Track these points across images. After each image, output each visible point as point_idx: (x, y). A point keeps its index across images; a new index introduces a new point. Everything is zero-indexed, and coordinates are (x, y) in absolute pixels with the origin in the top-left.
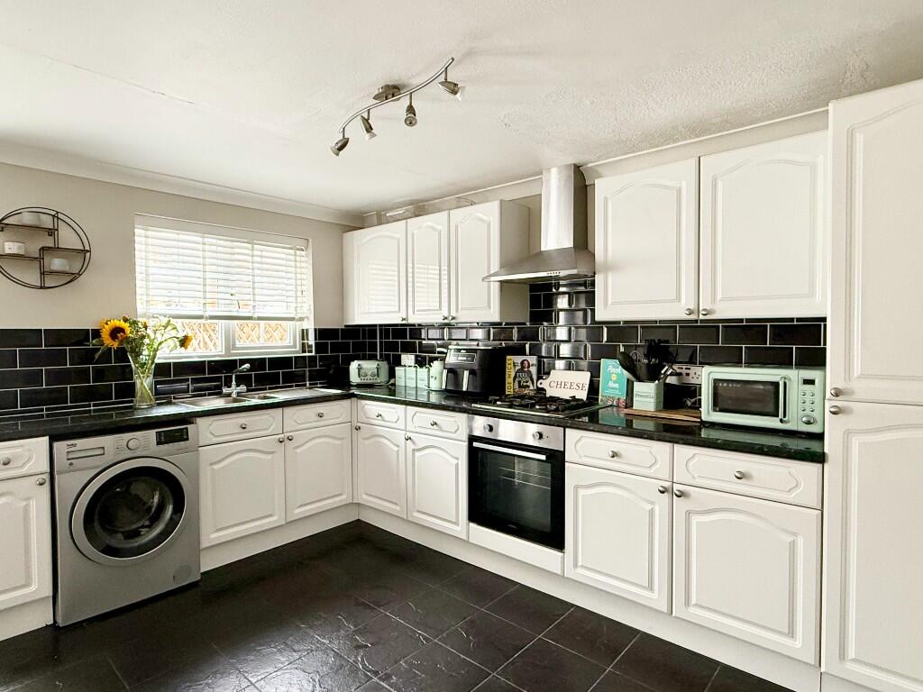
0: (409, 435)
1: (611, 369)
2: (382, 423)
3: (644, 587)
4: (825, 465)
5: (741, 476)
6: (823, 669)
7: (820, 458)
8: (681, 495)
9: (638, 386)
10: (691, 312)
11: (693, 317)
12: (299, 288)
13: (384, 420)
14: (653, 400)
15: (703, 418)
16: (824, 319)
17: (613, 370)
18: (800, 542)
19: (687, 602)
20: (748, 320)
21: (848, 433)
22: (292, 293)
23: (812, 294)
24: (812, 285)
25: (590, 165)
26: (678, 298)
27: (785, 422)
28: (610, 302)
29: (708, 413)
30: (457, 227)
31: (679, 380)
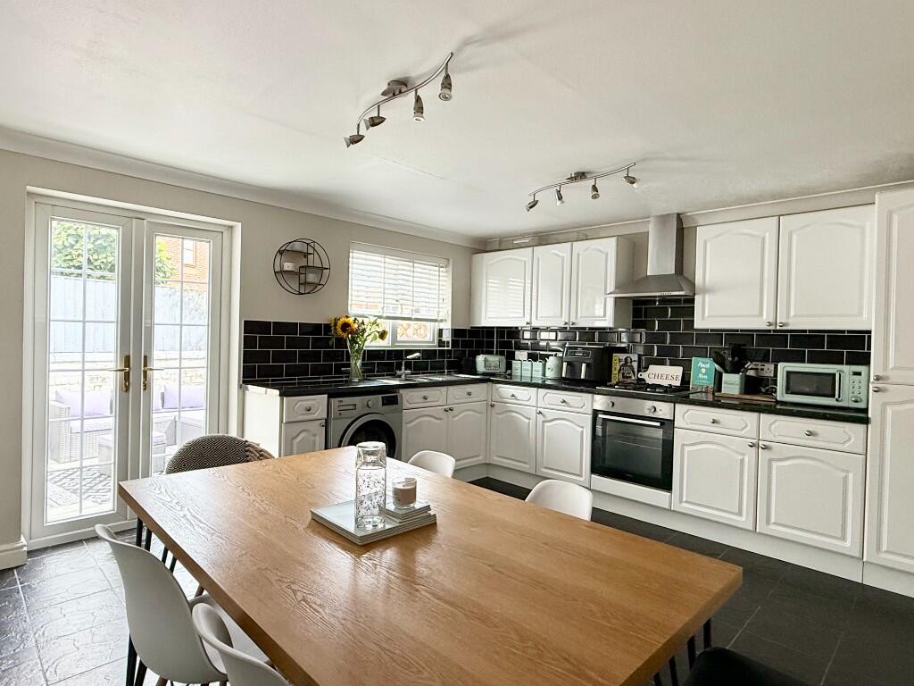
0: (540, 410)
1: (701, 364)
2: (515, 401)
3: (736, 514)
4: (869, 426)
5: (810, 434)
6: (864, 560)
7: (866, 421)
8: (765, 448)
9: (726, 377)
10: (770, 324)
11: (772, 328)
12: (441, 297)
13: (516, 399)
14: (738, 387)
15: (778, 399)
16: (869, 332)
17: (702, 365)
18: (851, 476)
19: (768, 522)
20: (810, 331)
21: (884, 405)
22: (436, 301)
23: (861, 314)
24: (861, 308)
25: (689, 214)
26: (761, 314)
27: (841, 401)
28: (706, 314)
29: (781, 394)
30: (579, 255)
31: (757, 373)
